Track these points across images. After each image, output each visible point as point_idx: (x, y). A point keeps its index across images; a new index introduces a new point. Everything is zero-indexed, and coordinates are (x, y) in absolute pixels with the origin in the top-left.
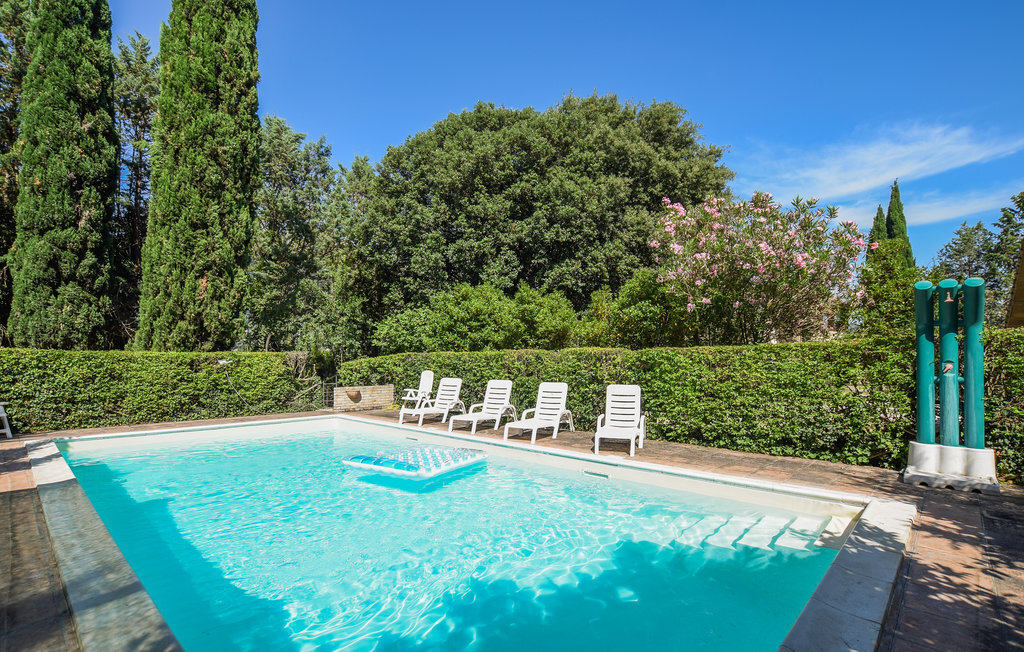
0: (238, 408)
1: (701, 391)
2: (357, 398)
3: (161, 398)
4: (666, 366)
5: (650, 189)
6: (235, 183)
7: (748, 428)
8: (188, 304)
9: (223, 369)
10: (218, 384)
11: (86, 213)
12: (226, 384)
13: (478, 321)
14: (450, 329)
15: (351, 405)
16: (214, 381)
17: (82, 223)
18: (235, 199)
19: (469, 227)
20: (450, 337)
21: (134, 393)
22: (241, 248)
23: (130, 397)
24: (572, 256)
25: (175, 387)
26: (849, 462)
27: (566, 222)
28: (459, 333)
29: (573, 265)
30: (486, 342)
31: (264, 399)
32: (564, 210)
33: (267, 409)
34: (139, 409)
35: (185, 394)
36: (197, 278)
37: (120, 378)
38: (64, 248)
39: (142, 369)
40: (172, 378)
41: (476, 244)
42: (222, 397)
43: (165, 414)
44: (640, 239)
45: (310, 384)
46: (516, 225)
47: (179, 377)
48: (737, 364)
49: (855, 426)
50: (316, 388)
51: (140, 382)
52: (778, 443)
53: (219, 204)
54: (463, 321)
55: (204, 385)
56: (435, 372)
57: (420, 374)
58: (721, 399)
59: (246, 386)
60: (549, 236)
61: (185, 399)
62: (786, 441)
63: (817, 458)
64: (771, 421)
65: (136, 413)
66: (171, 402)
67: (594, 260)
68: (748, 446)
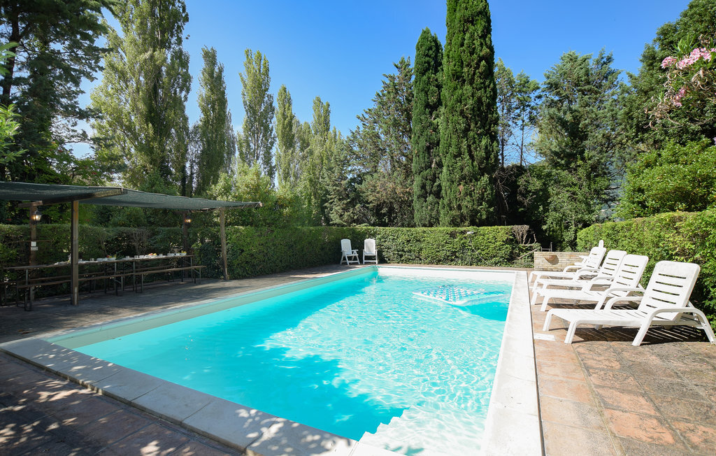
0: (478, 261)
2: (554, 261)
3: (437, 252)
6: (476, 124)
8: (453, 201)
9: (468, 237)
10: (465, 247)
11: (434, 160)
12: (470, 246)
15: (548, 266)
16: (463, 244)
17: (433, 166)
18: (477, 134)
21: (425, 248)
22: (483, 163)
23: (424, 251)
25: (443, 246)
31: (494, 257)
34: (428, 257)
35: (448, 251)
36: (458, 185)
37: (419, 241)
38: (427, 179)
39: (428, 237)
42: (468, 254)
45: (531, 248)
47: (445, 241)
53: (467, 140)
55: (458, 246)
61: (449, 254)
65: (427, 259)
66: (442, 254)
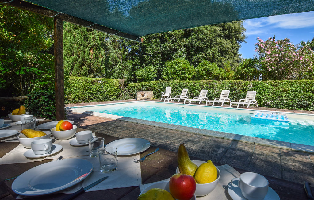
0: (105, 99)
1: (270, 93)
2: (143, 96)
3: (82, 94)
4: (260, 86)
5: (225, 32)
7: (282, 103)
8: (87, 60)
9: (101, 84)
10: (99, 90)
12: (102, 89)
13: (184, 71)
14: (175, 73)
15: (142, 98)
16: (98, 88)
19: (169, 39)
20: (174, 76)
21: (74, 92)
23: (72, 94)
24: (202, 52)
25: (87, 90)
26: (309, 110)
27: (202, 40)
28: (178, 74)
29: (203, 55)
30: (186, 78)
31: (113, 95)
32: (201, 36)
33: (114, 99)
34: (76, 98)
35: (90, 93)
36: (89, 50)
39: (76, 83)
40: (86, 87)
41: (172, 45)
42: (101, 94)
43: (84, 100)
44: (221, 48)
45: (125, 90)
46: (185, 39)
47: (88, 87)
48: (281, 85)
49: (311, 101)
50: (127, 92)
51: (76, 88)
52: (290, 106)
54: (180, 71)
55: (96, 90)
56: (172, 87)
57: (166, 88)
58: (276, 95)
59: (108, 91)
60: (196, 44)
61: (90, 95)
62: (293, 106)
63: (300, 110)
64: (289, 100)
65: (74, 100)
66: (85, 96)
67: (209, 53)
68: (282, 107)
